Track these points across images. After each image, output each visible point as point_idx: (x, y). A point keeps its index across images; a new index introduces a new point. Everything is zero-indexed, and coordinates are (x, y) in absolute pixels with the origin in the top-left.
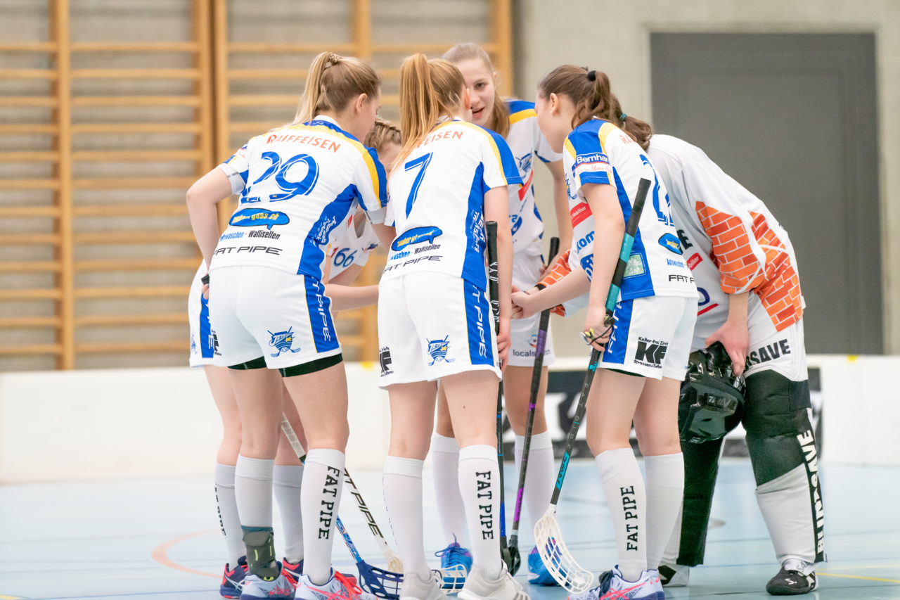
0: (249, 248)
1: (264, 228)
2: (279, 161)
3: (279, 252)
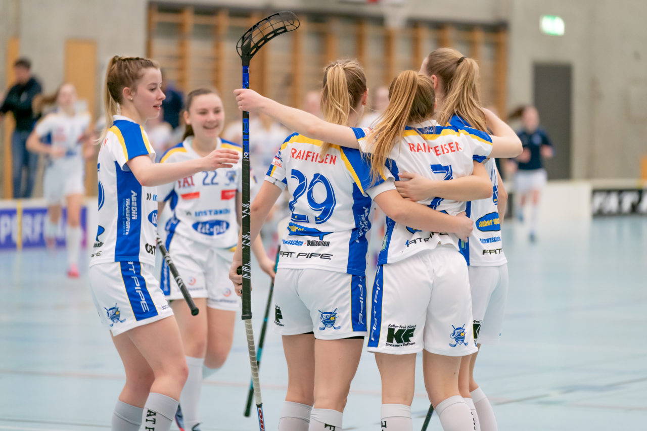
0: (306, 254)
1: (317, 239)
2: (305, 181)
3: (331, 257)
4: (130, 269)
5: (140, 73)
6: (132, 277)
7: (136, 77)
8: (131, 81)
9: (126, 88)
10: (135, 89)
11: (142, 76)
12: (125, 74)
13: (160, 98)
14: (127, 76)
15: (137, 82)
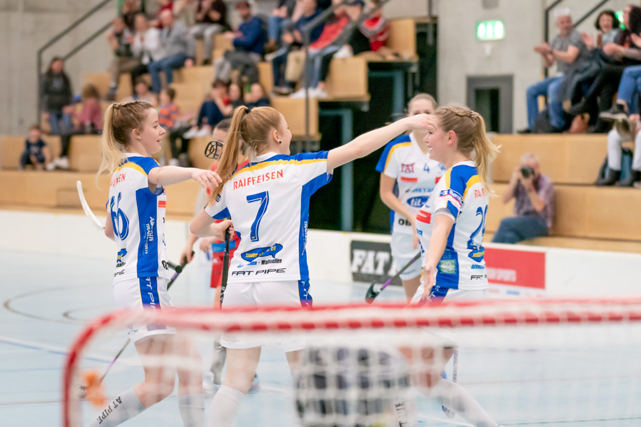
4: (148, 285)
5: (144, 114)
6: (149, 293)
7: (140, 119)
8: (138, 122)
9: (134, 130)
10: (142, 129)
11: (146, 116)
12: (132, 118)
13: (161, 133)
14: (133, 119)
15: (143, 122)
